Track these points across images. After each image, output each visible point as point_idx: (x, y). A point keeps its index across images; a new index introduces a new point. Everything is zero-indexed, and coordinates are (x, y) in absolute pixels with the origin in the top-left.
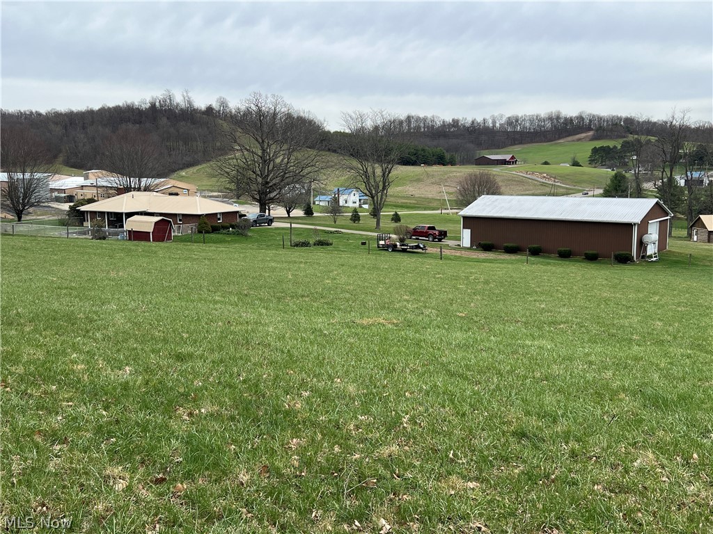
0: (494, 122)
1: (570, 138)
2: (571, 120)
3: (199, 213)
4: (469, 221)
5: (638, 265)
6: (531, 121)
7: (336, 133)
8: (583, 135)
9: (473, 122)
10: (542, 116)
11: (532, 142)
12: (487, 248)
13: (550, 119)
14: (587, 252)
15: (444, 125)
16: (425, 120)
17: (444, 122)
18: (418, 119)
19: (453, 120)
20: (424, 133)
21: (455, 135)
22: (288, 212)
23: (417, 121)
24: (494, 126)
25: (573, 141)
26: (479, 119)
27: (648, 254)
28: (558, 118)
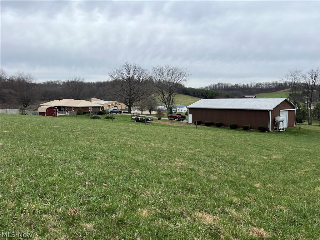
0: (251, 85)
1: (281, 91)
2: (282, 84)
3: (78, 106)
6: (266, 85)
7: (189, 88)
8: (286, 90)
9: (243, 85)
10: (270, 83)
11: (266, 92)
13: (273, 84)
14: (244, 126)
15: (232, 86)
16: (225, 84)
17: (232, 85)
18: (222, 84)
19: (236, 84)
20: (224, 89)
21: (236, 90)
23: (222, 85)
24: (251, 87)
25: (283, 92)
26: (246, 84)
27: (280, 128)
28: (276, 83)
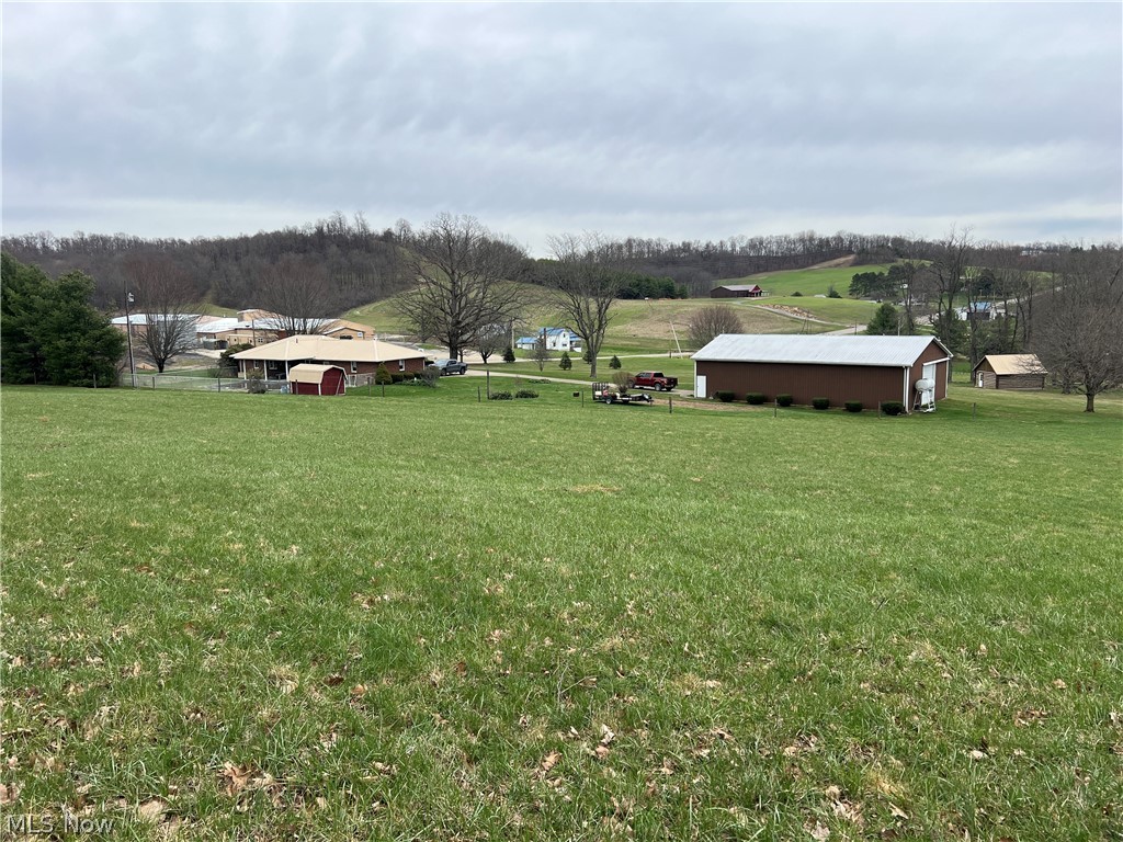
0: (733, 245)
1: (826, 264)
2: (827, 241)
3: (377, 360)
4: (705, 366)
5: (910, 417)
6: (779, 244)
7: (541, 261)
8: (842, 260)
9: (708, 246)
10: (792, 237)
11: (779, 269)
12: (726, 398)
13: (802, 240)
14: (848, 402)
15: (672, 250)
16: (649, 244)
17: (672, 246)
18: (641, 243)
19: (684, 243)
20: (648, 259)
21: (685, 262)
22: (485, 358)
23: (639, 245)
24: (733, 250)
25: (831, 267)
26: (715, 242)
27: (923, 403)
28: (811, 239)
